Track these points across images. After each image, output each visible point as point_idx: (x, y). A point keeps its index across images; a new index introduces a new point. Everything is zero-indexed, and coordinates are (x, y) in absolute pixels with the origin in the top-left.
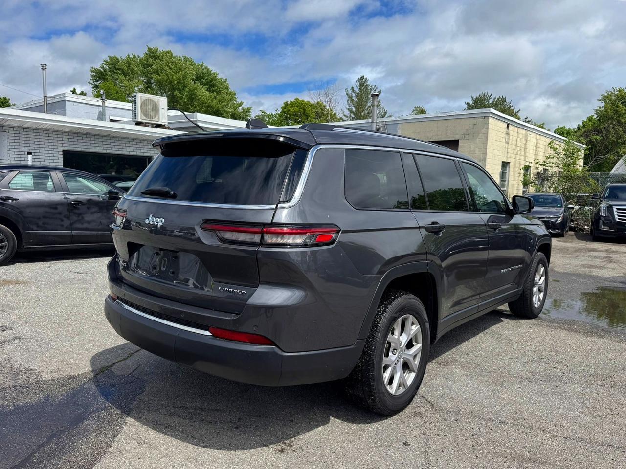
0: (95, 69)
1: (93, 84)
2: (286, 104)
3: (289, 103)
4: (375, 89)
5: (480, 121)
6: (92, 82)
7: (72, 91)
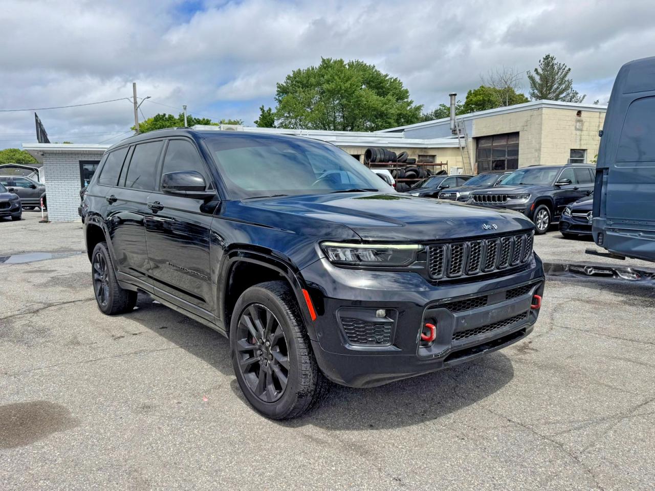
0: (279, 84)
1: (277, 99)
2: (470, 93)
3: (472, 92)
4: (564, 67)
5: (535, 112)
6: (277, 97)
7: (260, 108)
